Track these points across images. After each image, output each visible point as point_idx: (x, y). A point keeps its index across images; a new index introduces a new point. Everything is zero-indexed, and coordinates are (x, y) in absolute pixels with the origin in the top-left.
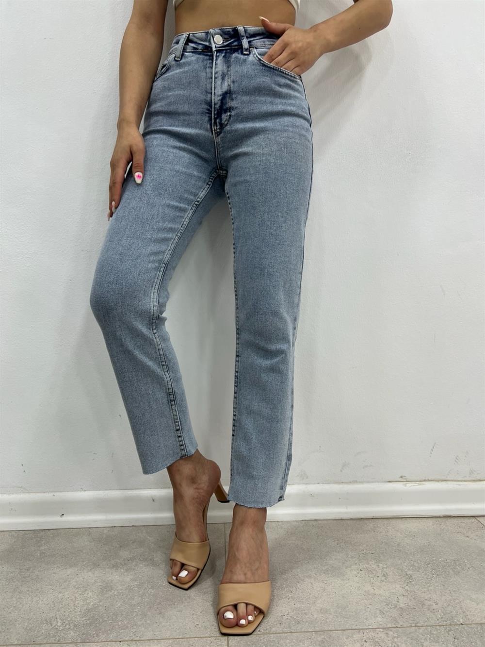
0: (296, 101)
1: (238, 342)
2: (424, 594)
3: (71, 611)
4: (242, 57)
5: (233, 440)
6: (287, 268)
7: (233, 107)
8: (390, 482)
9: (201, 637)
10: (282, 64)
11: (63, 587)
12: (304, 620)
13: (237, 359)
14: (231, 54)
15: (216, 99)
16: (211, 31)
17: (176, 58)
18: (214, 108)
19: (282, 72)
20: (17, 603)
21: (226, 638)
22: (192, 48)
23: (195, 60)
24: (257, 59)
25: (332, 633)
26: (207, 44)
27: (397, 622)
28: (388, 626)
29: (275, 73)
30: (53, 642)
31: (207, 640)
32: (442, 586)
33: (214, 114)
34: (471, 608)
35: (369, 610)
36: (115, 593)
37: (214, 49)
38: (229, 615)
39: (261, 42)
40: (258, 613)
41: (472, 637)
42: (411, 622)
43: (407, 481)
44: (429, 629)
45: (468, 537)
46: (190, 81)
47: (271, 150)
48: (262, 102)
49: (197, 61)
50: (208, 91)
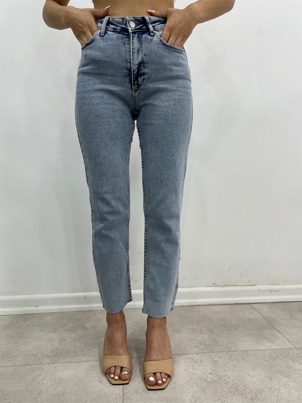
1: (146, 222)
2: (218, 338)
4: (149, 37)
7: (145, 73)
8: (207, 287)
10: (174, 43)
11: (40, 340)
13: (146, 233)
14: (142, 35)
15: (134, 68)
16: (127, 18)
17: (101, 35)
18: (133, 73)
19: (175, 49)
22: (112, 29)
23: (116, 37)
24: (160, 40)
26: (124, 26)
27: (203, 350)
28: (199, 352)
32: (228, 335)
33: (133, 78)
34: (240, 344)
35: (191, 346)
37: (130, 31)
38: (152, 379)
39: (160, 27)
40: (167, 377)
41: (238, 356)
42: (210, 350)
43: (216, 286)
44: (218, 353)
45: (244, 313)
46: (113, 52)
47: (170, 104)
48: (164, 69)
49: (118, 38)
50: (128, 61)
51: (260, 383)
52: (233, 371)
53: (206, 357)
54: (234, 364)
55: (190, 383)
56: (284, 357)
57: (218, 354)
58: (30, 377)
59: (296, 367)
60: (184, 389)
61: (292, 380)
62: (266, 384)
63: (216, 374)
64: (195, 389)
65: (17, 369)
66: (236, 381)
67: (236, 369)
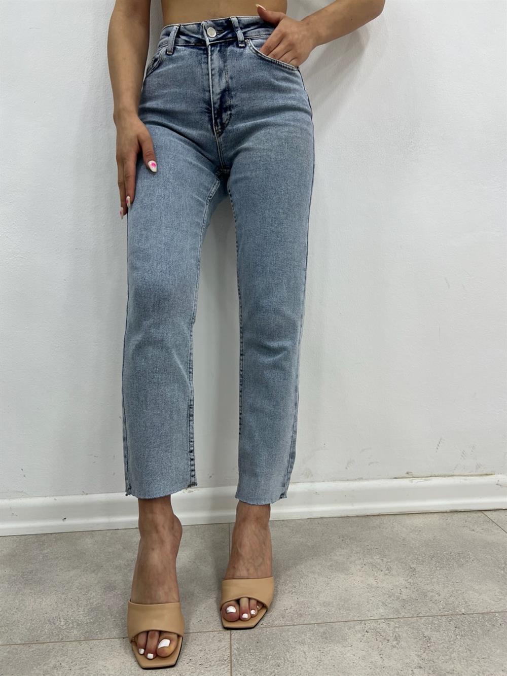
0: (295, 94)
1: (241, 341)
2: (426, 585)
3: (74, 611)
4: (238, 50)
6: (291, 265)
7: (232, 105)
8: (396, 478)
9: (204, 632)
10: (279, 56)
11: (66, 588)
12: (306, 613)
13: (241, 358)
14: (226, 47)
15: (215, 98)
16: (203, 23)
17: (167, 53)
18: (214, 107)
19: (280, 65)
20: (19, 605)
21: (229, 631)
22: (184, 42)
23: (188, 54)
24: (254, 51)
25: (334, 625)
26: (200, 37)
27: (399, 613)
28: (390, 617)
29: (273, 67)
30: (56, 640)
31: (210, 634)
32: (445, 578)
33: (215, 114)
34: (474, 598)
35: (372, 602)
36: (118, 593)
37: (208, 43)
38: (232, 610)
39: (256, 32)
40: (261, 607)
41: (473, 626)
42: (412, 612)
43: (414, 477)
45: (473, 530)
46: (185, 78)
47: (272, 145)
48: (262, 98)
49: (191, 55)
50: (206, 89)
52: (467, 661)
53: (406, 628)
54: (468, 645)
57: (431, 620)
63: (432, 669)
65: (14, 651)
67: (474, 655)
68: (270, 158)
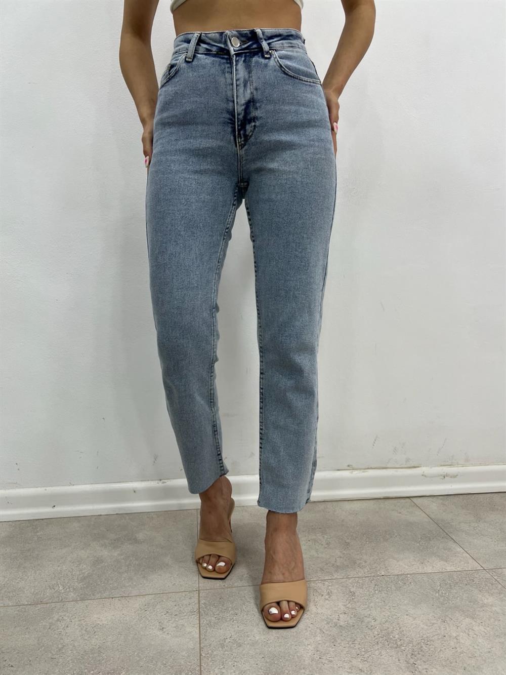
1: (261, 360)
2: (357, 555)
4: (263, 61)
5: (260, 452)
7: (257, 117)
8: (338, 470)
11: (61, 562)
14: (251, 57)
15: (239, 109)
16: (228, 32)
17: (187, 59)
18: (238, 118)
22: (205, 50)
23: (211, 63)
24: (279, 65)
26: (223, 46)
28: (325, 579)
29: (296, 82)
32: (372, 550)
33: (238, 126)
37: (233, 52)
38: (274, 611)
40: (299, 608)
41: (389, 584)
43: (353, 469)
44: (357, 579)
45: (400, 513)
46: (207, 87)
47: (298, 167)
49: (213, 64)
50: (229, 99)
51: (426, 627)
52: (381, 608)
53: (337, 586)
54: (383, 598)
55: (310, 629)
56: (466, 585)
58: (44, 624)
59: (486, 600)
60: (301, 640)
61: (479, 621)
62: (436, 629)
63: (354, 614)
64: (319, 639)
65: (23, 610)
66: (387, 625)
67: (387, 604)
68: (296, 181)
